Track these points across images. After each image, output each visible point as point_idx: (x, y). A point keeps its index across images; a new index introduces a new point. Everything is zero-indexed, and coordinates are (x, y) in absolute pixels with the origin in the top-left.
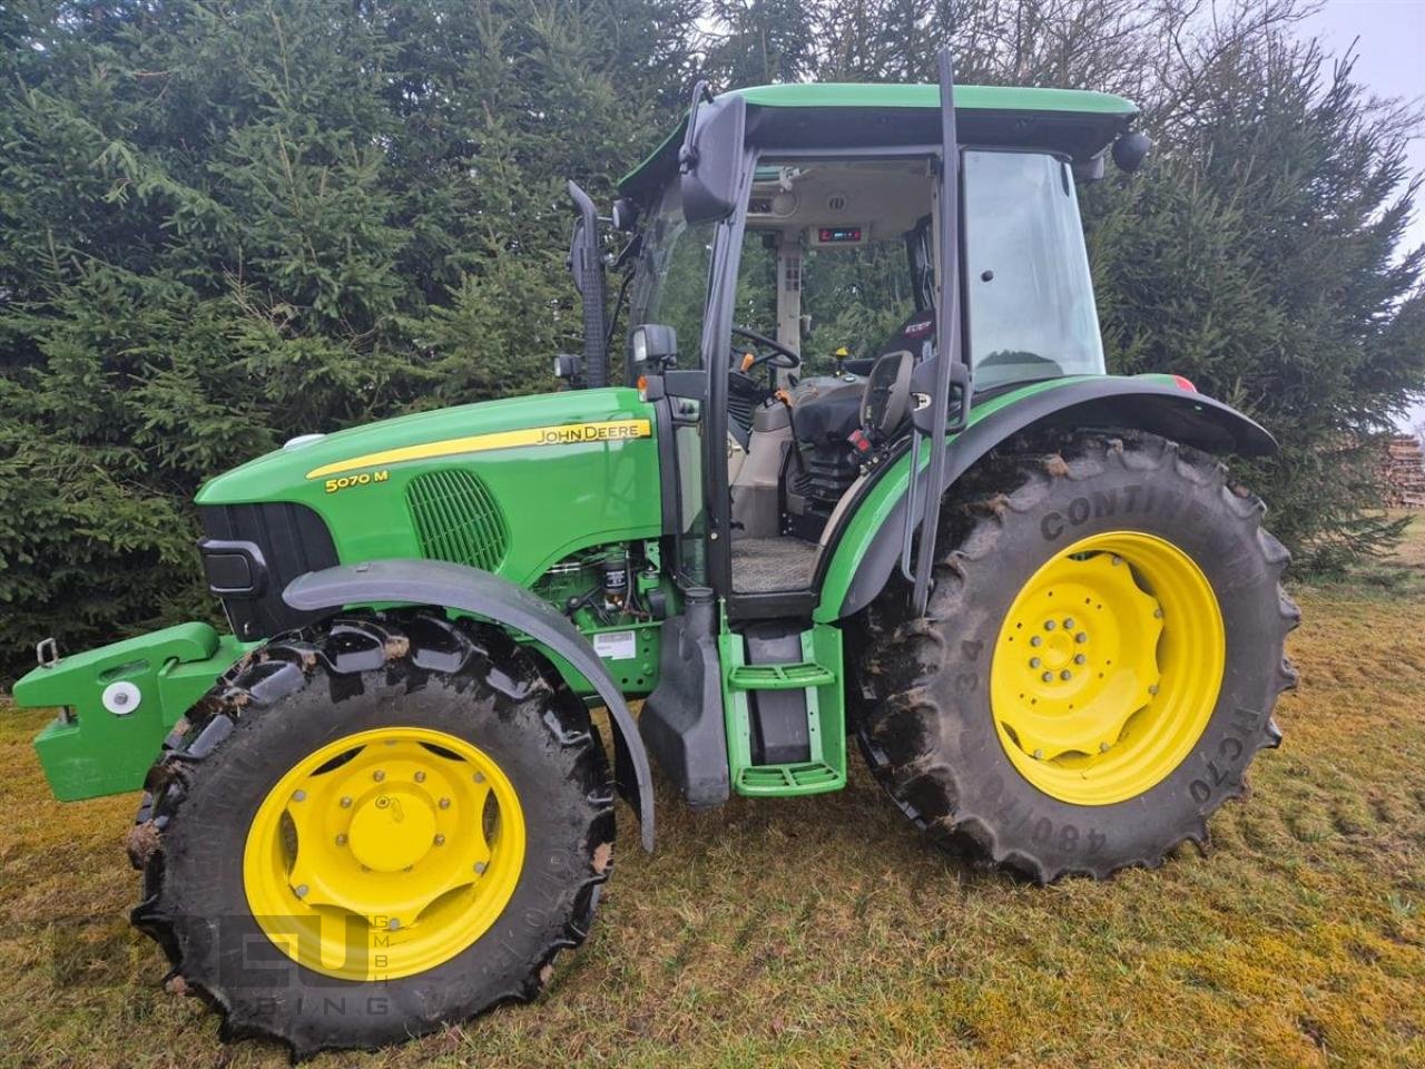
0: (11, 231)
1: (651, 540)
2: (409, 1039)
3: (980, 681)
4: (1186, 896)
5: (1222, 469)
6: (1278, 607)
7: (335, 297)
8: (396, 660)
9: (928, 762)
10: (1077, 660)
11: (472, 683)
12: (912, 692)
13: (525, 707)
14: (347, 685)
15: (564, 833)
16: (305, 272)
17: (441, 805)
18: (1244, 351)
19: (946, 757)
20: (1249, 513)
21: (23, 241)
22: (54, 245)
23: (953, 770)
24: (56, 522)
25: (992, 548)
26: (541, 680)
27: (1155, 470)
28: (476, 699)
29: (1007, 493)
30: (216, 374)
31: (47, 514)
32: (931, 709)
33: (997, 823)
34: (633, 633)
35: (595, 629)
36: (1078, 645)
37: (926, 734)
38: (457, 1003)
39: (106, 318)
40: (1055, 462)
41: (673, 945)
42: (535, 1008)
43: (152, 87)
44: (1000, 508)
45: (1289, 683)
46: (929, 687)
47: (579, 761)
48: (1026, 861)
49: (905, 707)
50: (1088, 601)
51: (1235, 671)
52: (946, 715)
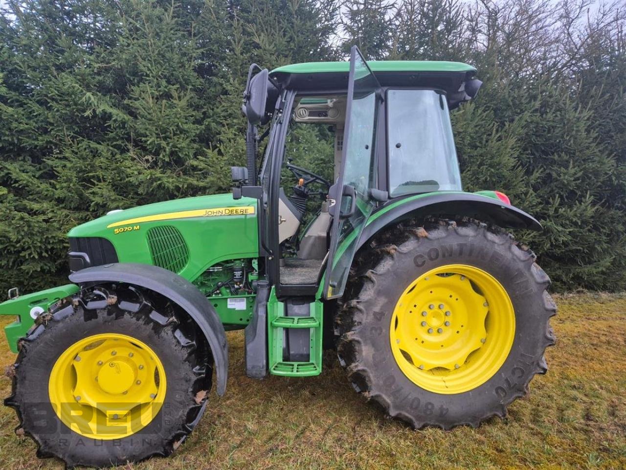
0: (51, 128)
1: (255, 258)
2: (112, 466)
3: (384, 331)
4: (483, 443)
5: (510, 237)
6: (544, 304)
7: (167, 153)
8: (111, 305)
9: (357, 366)
10: (446, 324)
11: (143, 317)
12: (349, 333)
13: (166, 329)
14: (91, 314)
15: (182, 385)
16: (156, 143)
17: (139, 368)
18: (593, 178)
19: (365, 365)
20: (527, 259)
21: (55, 131)
22: (66, 133)
23: (368, 370)
24: (56, 241)
25: (389, 269)
26: (174, 317)
27: (475, 236)
28: (145, 324)
29: (398, 245)
30: (121, 184)
31: (53, 237)
32: (358, 342)
33: (392, 398)
34: (245, 299)
35: (230, 296)
36: (446, 317)
37: (356, 353)
38: (134, 454)
39: (81, 161)
40: (421, 231)
41: (240, 438)
42: (167, 460)
43: (107, 70)
44: (393, 251)
45: (551, 342)
46: (357, 331)
47: (190, 354)
48: (407, 417)
49: (346, 340)
50: (451, 296)
51: (521, 335)
52: (366, 345)
